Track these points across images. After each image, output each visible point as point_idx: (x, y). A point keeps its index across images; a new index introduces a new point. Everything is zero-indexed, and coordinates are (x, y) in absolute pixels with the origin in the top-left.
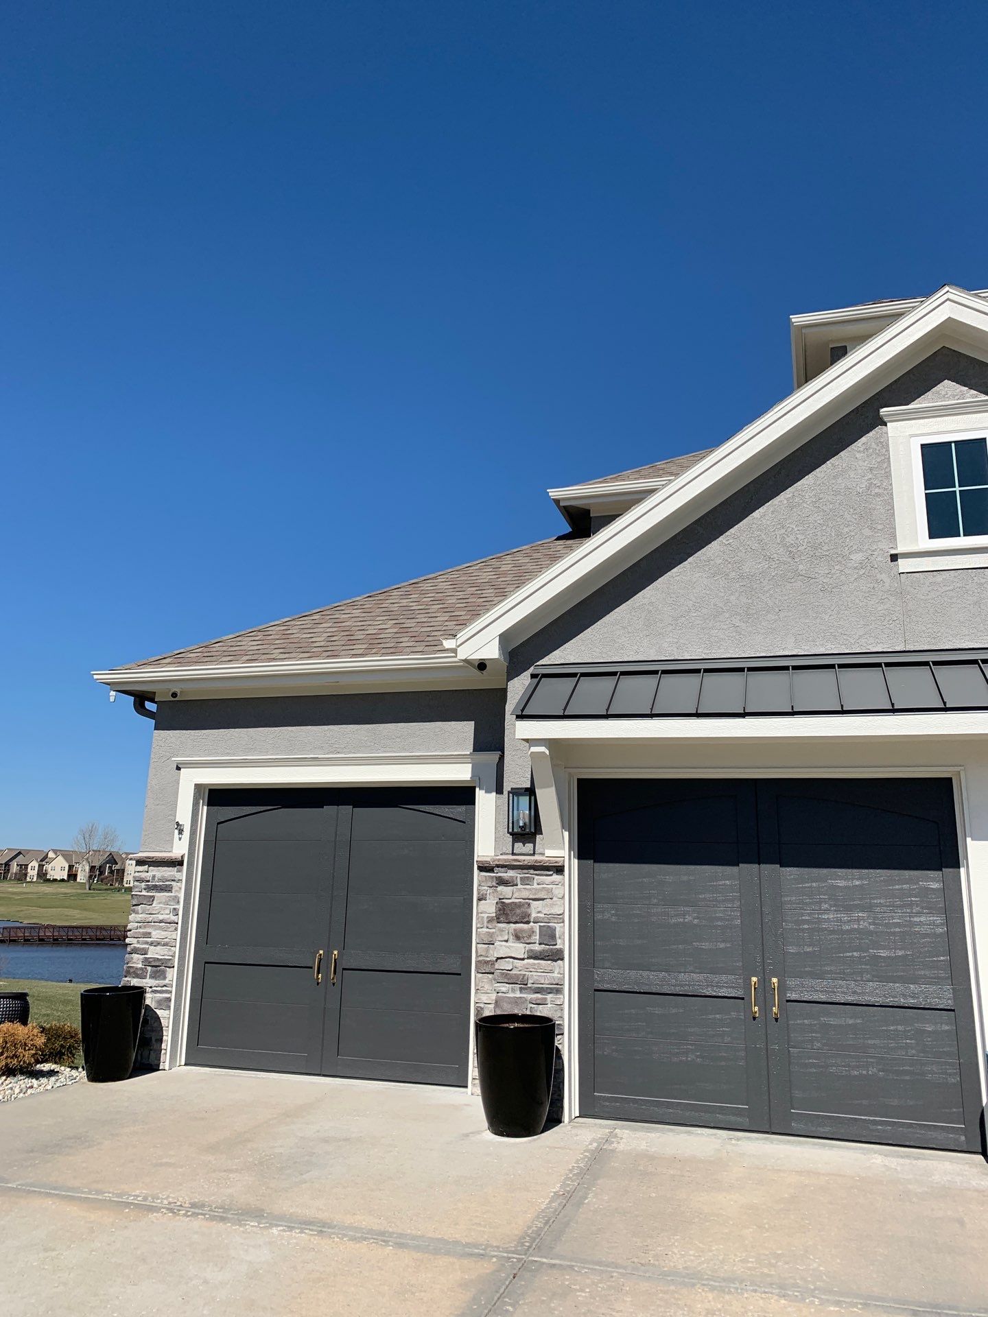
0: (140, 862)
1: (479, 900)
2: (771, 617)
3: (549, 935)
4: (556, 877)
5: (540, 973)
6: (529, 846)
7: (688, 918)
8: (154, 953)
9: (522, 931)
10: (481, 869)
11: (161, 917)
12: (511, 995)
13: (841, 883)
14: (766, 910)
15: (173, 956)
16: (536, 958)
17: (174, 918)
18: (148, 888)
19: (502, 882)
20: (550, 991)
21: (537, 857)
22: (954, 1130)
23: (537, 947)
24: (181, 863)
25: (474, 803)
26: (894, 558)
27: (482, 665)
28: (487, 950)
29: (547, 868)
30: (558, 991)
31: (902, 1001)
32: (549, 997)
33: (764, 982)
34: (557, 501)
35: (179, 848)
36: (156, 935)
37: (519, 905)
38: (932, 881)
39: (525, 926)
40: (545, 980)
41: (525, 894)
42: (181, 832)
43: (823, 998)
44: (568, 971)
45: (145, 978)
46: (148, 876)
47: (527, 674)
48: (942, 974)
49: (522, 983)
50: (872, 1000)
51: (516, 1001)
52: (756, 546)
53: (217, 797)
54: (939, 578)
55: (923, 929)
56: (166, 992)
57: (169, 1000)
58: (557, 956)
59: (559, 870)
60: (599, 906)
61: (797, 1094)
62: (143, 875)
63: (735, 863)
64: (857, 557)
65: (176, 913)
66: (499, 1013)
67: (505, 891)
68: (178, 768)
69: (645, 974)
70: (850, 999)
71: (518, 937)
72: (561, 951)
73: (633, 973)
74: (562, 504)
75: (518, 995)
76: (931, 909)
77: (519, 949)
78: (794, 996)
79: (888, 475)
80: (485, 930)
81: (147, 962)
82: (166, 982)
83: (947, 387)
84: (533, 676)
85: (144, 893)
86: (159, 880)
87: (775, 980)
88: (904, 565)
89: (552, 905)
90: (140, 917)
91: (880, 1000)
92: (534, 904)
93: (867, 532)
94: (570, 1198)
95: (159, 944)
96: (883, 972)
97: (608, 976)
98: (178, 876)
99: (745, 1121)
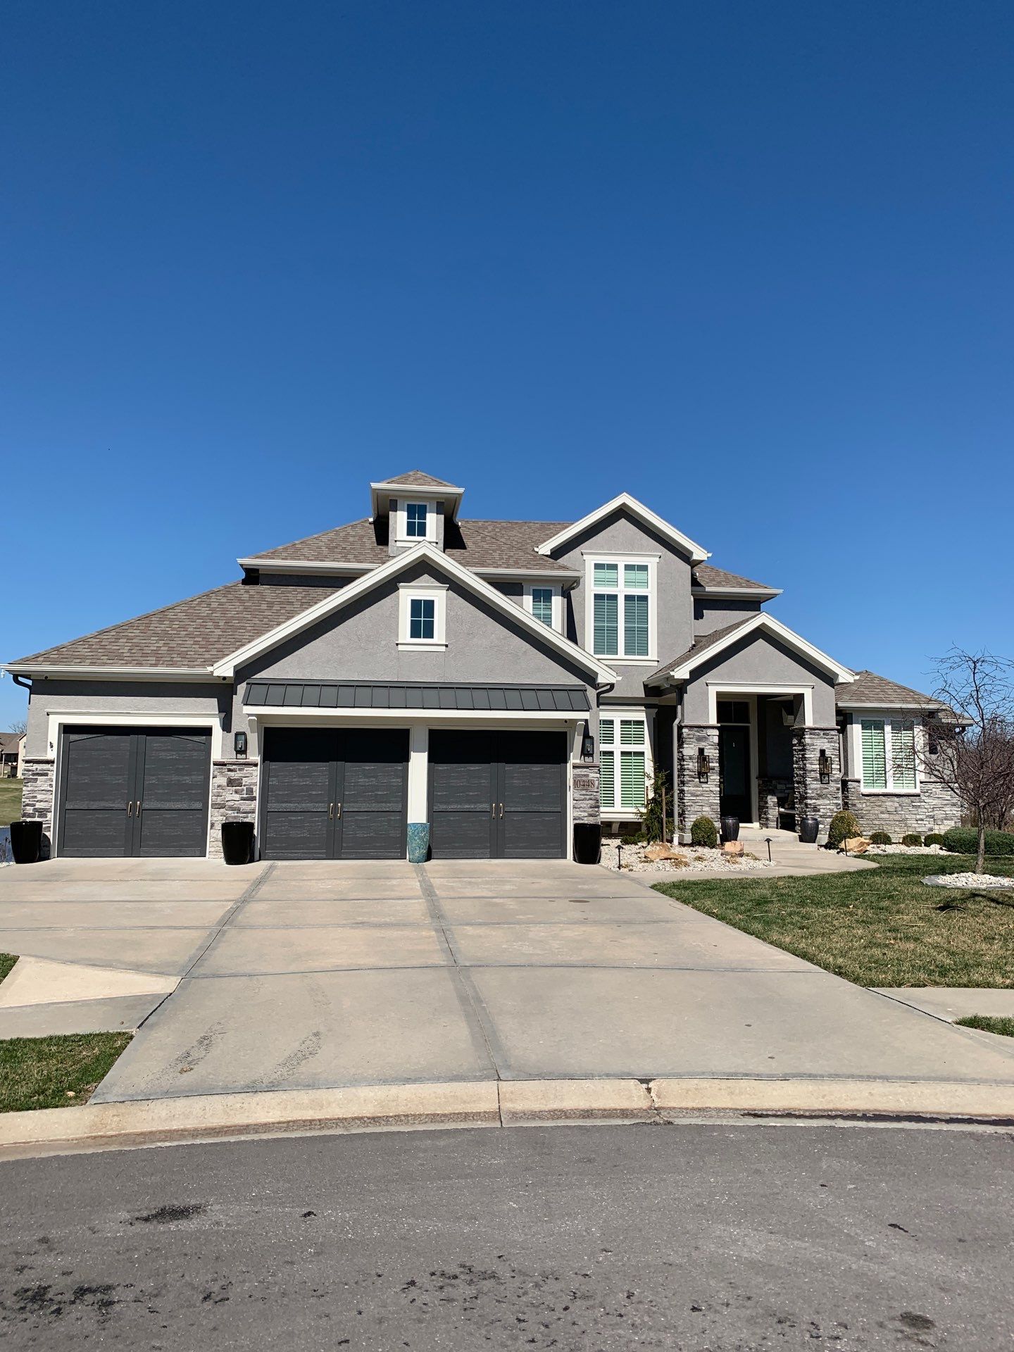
0: (27, 762)
1: (213, 778)
2: (349, 664)
3: (250, 791)
4: (254, 768)
5: (246, 806)
6: (244, 756)
7: (307, 783)
8: (38, 805)
9: (238, 790)
10: (214, 765)
11: (43, 788)
12: (233, 815)
13: (367, 768)
14: (338, 778)
15: (51, 807)
16: (244, 800)
17: (51, 789)
18: (33, 775)
19: (230, 770)
20: (250, 813)
21: (247, 760)
22: (397, 852)
23: (245, 796)
24: (53, 762)
25: (211, 735)
26: (397, 644)
27: (224, 678)
28: (217, 799)
29: (251, 765)
30: (254, 812)
31: (385, 810)
32: (249, 815)
33: (336, 805)
34: (242, 565)
35: (52, 754)
36: (39, 797)
37: (238, 779)
38: (399, 767)
39: (240, 788)
40: (248, 809)
41: (241, 775)
42: (52, 747)
43: (357, 810)
44: (255, 805)
45: (35, 817)
46: (34, 768)
47: (245, 683)
48: (399, 799)
49: (238, 810)
50: (374, 810)
51: (235, 817)
52: (346, 634)
53: (67, 729)
54: (412, 654)
55: (395, 784)
56: (48, 824)
57: (50, 827)
58: (254, 799)
59: (256, 765)
60: (271, 779)
61: (344, 845)
62: (30, 768)
63: (327, 761)
64: (384, 643)
65: (51, 785)
66: (227, 821)
67: (232, 774)
68: (48, 715)
69: (289, 804)
70: (366, 810)
71: (236, 792)
72: (255, 797)
73: (284, 805)
74: (244, 567)
75: (236, 815)
76: (398, 777)
77: (237, 797)
78: (346, 810)
79: (398, 610)
80: (216, 790)
81: (36, 810)
82: (48, 819)
83: (426, 576)
84: (247, 684)
85: (31, 777)
86: (40, 770)
87: (339, 804)
88: (400, 648)
89: (253, 779)
90: (29, 789)
91: (377, 810)
92: (244, 779)
93: (388, 632)
94: (245, 900)
95: (42, 801)
96: (379, 799)
97: (273, 806)
98: (51, 768)
99: (324, 856)
